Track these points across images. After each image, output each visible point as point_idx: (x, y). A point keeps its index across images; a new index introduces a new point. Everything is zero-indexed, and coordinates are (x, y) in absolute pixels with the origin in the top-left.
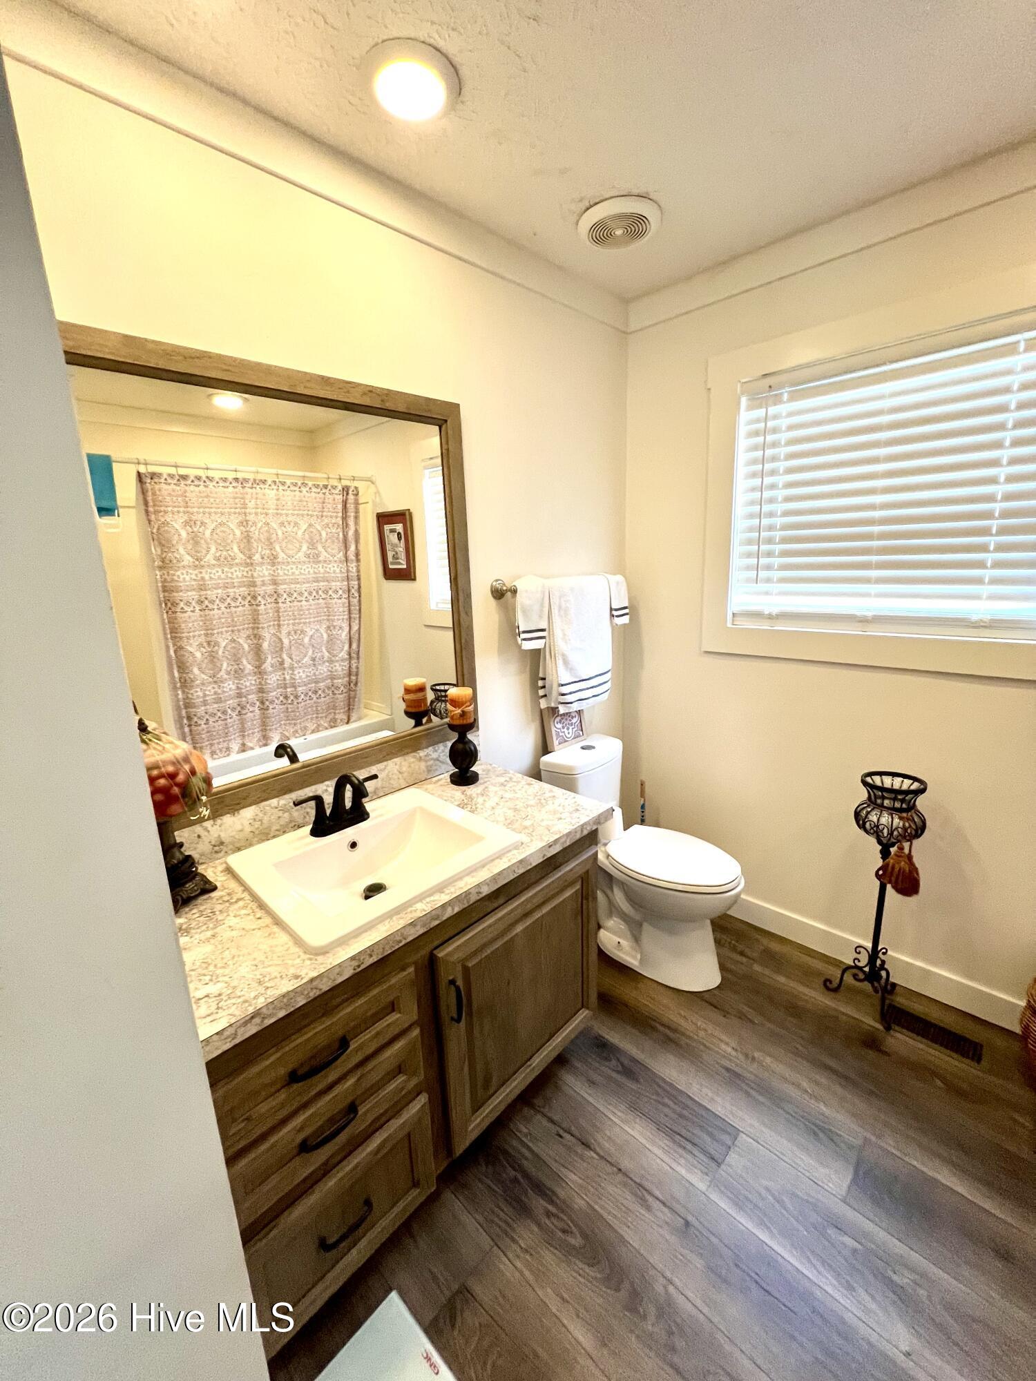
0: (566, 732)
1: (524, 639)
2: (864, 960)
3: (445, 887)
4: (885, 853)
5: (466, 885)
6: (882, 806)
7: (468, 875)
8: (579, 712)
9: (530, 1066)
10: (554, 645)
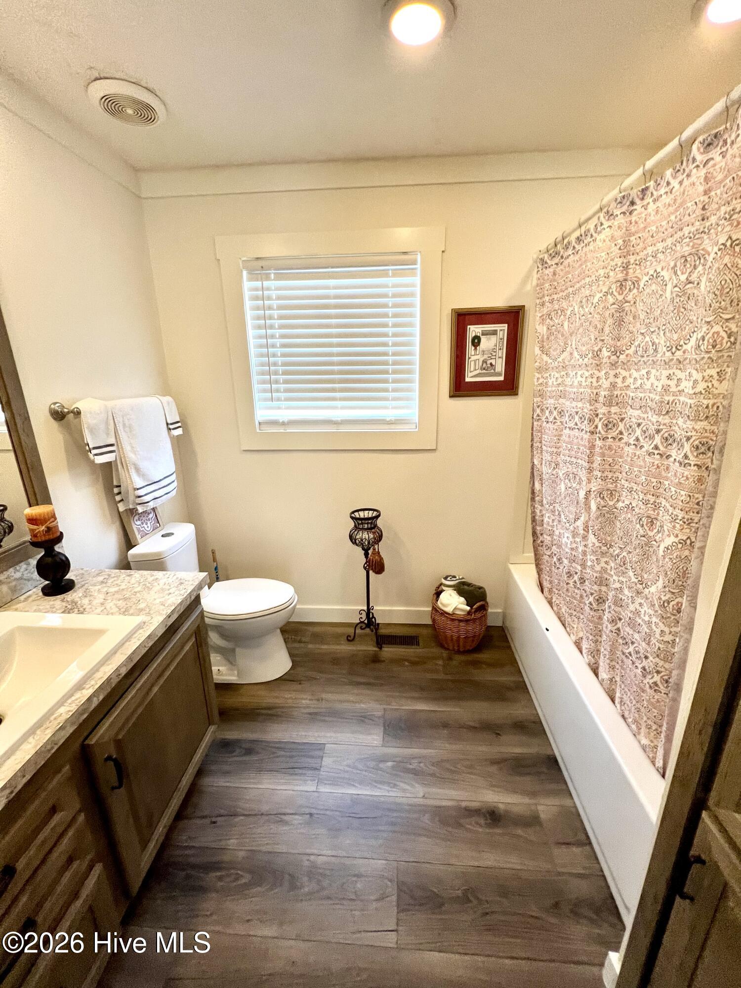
0: (146, 526)
1: (96, 455)
2: (364, 616)
3: (85, 683)
4: (366, 555)
5: (105, 673)
6: (363, 529)
7: (103, 665)
8: (154, 509)
9: (180, 788)
10: (124, 457)
